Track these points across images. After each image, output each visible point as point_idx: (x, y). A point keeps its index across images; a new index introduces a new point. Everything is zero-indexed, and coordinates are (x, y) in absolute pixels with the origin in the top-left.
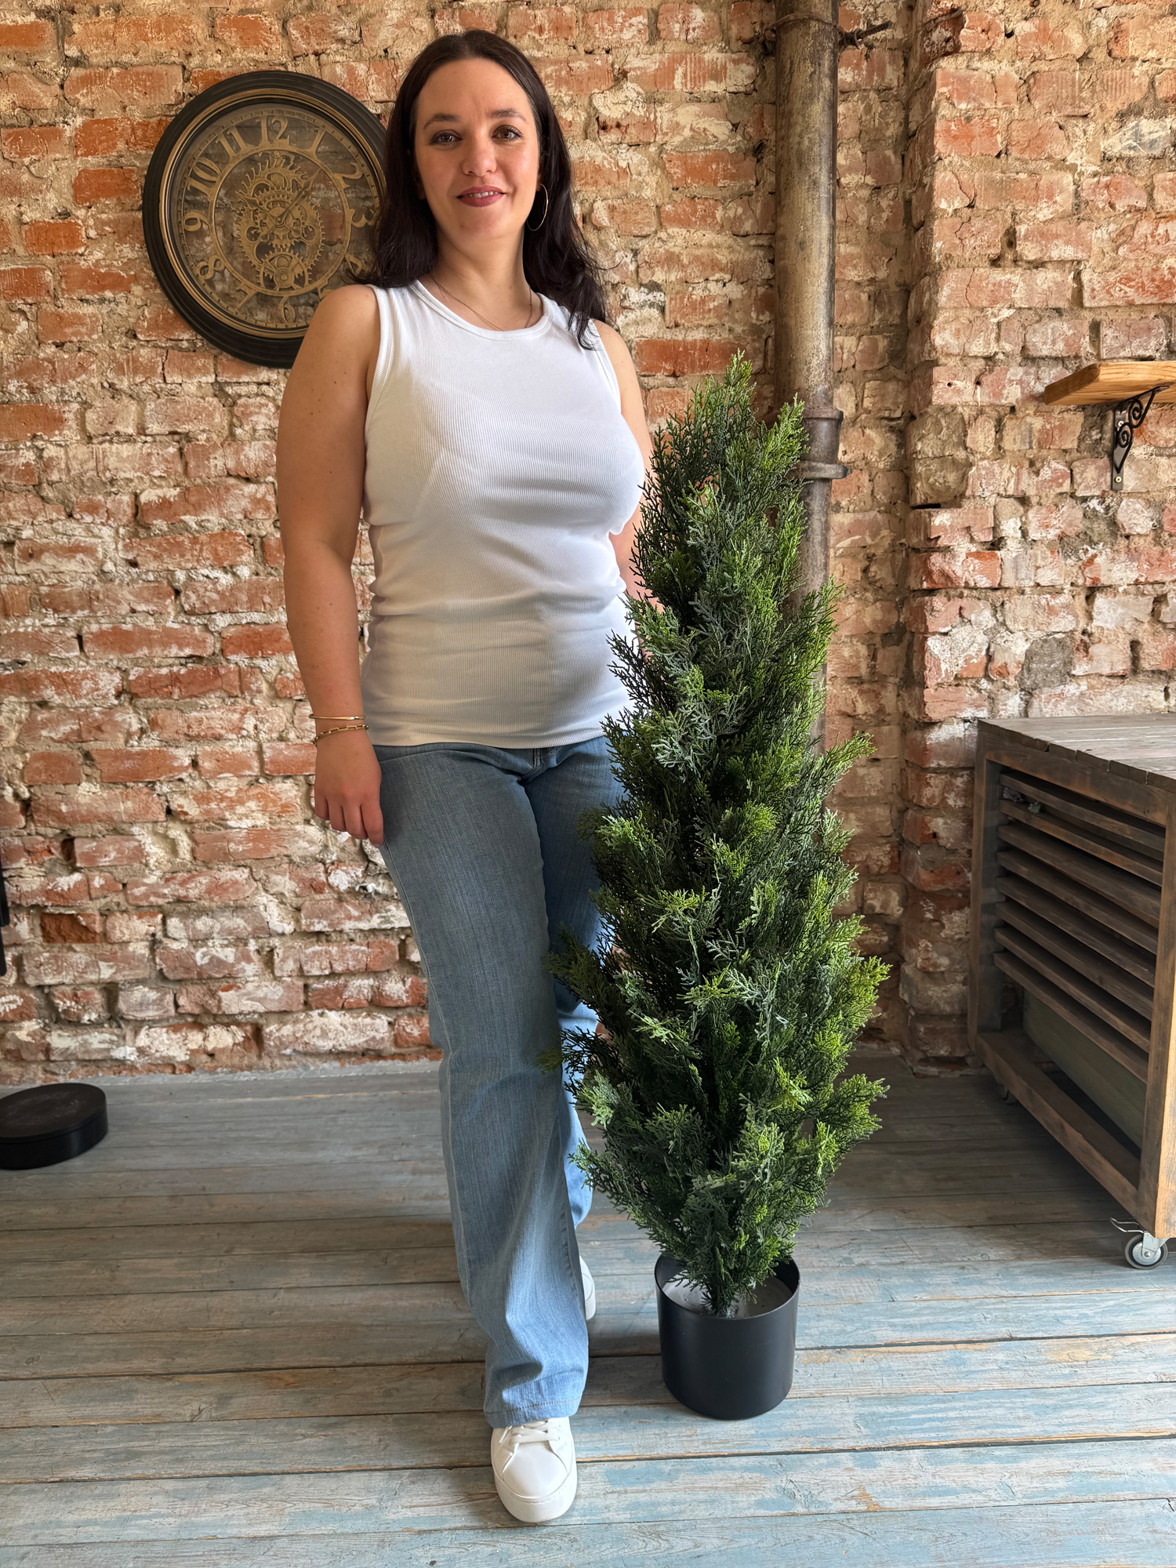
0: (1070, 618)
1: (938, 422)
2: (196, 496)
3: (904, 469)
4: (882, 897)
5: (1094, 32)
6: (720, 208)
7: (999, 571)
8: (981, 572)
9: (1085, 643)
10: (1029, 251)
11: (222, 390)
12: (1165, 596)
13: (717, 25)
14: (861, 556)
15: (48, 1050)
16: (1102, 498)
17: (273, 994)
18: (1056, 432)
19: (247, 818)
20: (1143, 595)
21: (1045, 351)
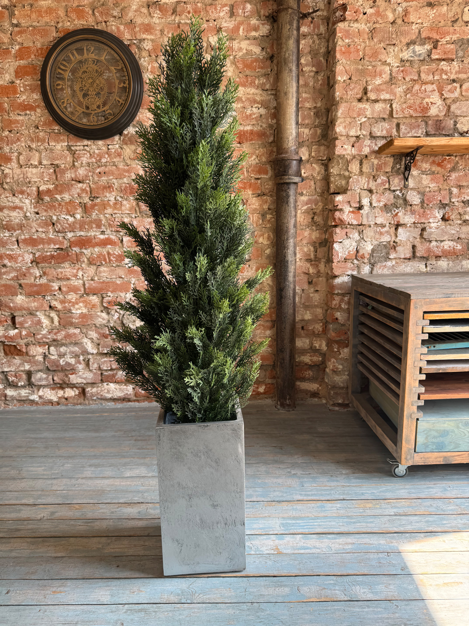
0: (389, 236)
1: (338, 161)
2: (60, 188)
3: (326, 179)
4: (319, 343)
5: (397, 12)
6: (257, 80)
7: (361, 218)
8: (354, 219)
9: (394, 246)
10: (372, 96)
11: (70, 148)
12: (425, 228)
13: (256, 10)
14: (311, 213)
15: (6, 396)
16: (401, 190)
17: (89, 376)
18: (383, 165)
19: (79, 310)
20: (417, 227)
21: (379, 134)
